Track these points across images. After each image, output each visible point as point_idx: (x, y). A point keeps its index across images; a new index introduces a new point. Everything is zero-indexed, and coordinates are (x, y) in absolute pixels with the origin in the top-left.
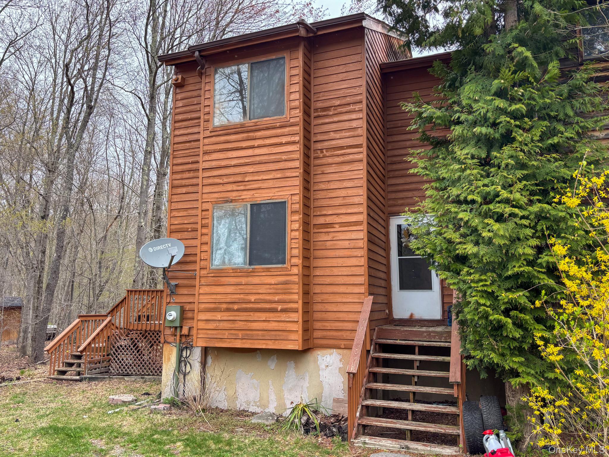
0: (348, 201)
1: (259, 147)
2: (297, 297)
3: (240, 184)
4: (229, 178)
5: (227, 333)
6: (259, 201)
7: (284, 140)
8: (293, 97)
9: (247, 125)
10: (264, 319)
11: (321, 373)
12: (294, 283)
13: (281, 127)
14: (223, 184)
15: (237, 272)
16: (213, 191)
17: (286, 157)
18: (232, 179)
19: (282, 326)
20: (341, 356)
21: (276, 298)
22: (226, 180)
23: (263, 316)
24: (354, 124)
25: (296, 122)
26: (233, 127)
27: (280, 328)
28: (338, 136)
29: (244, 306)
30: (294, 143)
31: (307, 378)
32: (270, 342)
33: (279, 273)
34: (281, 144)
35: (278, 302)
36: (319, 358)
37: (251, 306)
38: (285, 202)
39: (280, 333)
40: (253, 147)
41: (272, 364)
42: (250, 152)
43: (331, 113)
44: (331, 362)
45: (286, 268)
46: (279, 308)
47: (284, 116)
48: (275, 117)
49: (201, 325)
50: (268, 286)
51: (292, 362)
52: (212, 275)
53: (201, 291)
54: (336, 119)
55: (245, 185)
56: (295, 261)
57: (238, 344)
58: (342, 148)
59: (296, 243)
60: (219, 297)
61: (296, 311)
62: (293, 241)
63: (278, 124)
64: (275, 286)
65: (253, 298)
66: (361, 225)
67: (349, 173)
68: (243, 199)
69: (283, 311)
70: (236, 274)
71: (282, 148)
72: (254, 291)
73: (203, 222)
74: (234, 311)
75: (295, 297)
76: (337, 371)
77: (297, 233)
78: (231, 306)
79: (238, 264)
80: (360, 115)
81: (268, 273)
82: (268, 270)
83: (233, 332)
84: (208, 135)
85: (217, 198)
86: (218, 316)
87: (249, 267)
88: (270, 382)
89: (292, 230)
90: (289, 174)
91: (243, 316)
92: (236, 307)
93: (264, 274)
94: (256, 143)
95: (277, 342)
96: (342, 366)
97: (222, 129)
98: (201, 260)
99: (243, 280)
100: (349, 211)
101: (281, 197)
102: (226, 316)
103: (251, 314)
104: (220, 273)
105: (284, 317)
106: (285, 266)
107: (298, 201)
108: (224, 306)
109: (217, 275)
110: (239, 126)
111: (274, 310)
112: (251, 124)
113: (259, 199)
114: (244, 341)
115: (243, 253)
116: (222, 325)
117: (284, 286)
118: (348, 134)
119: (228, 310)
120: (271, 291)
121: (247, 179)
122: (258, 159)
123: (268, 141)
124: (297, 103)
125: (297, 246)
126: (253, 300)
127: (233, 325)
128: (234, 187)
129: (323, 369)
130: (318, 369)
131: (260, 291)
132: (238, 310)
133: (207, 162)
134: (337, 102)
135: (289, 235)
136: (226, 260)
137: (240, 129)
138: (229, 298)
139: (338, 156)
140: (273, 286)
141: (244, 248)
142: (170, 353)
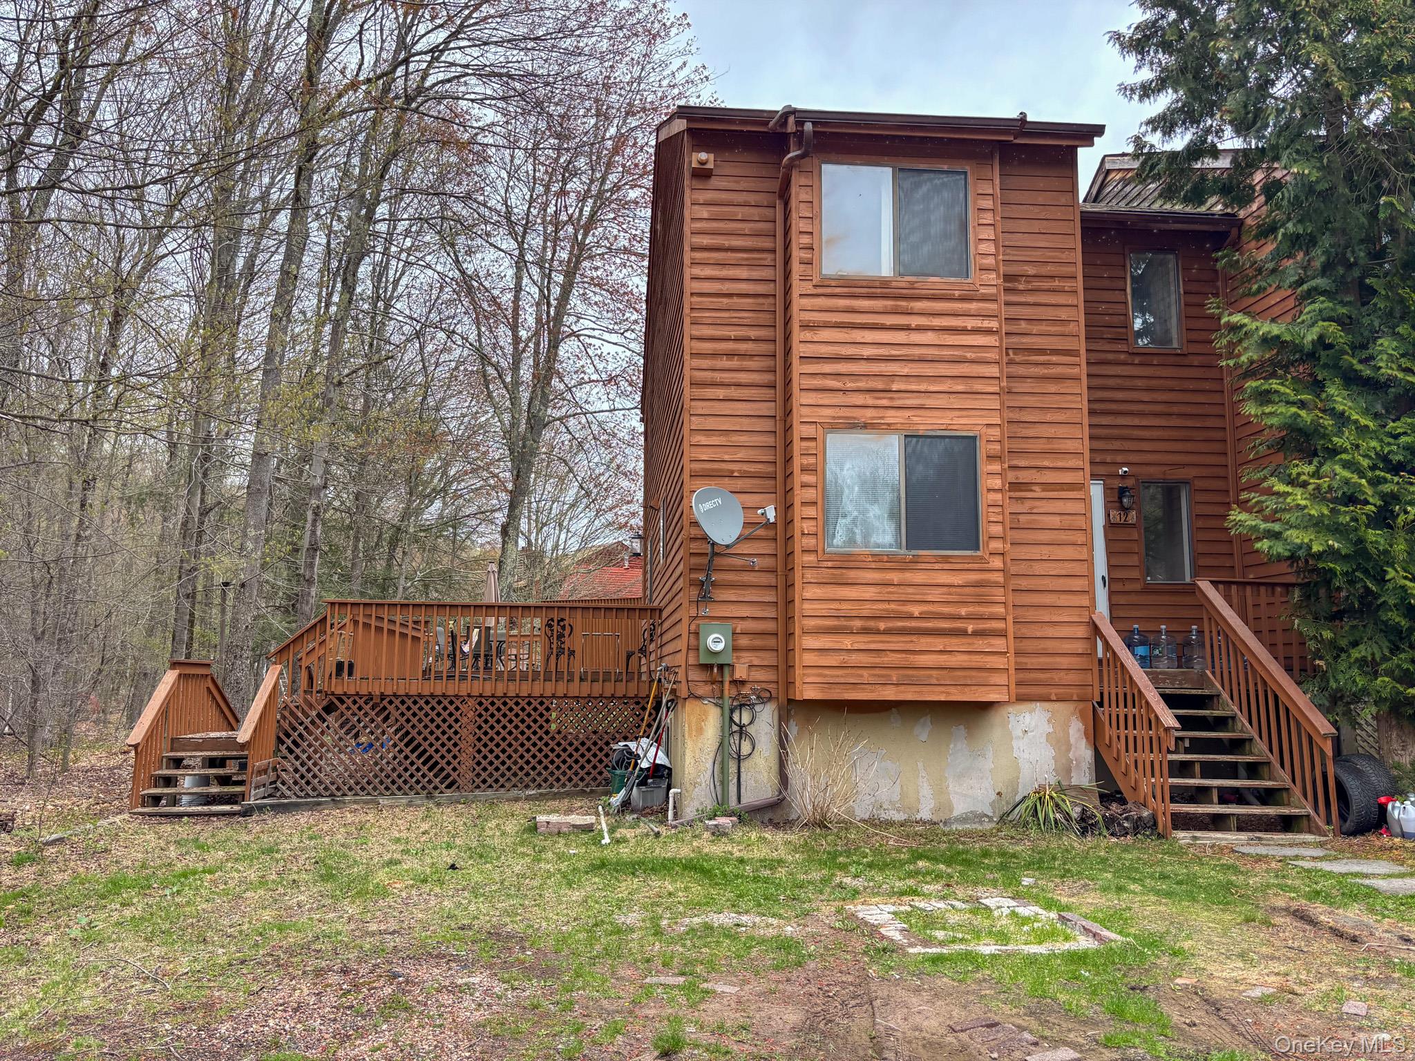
0: (1056, 446)
1: (919, 329)
2: (1003, 610)
3: (881, 395)
4: (857, 381)
5: (865, 673)
6: (922, 429)
7: (970, 323)
8: (983, 248)
9: (894, 284)
10: (941, 648)
11: (1014, 743)
12: (996, 585)
13: (962, 299)
14: (845, 391)
15: (882, 561)
16: (821, 402)
17: (974, 356)
18: (862, 384)
19: (977, 660)
20: (1050, 715)
21: (963, 611)
22: (850, 385)
23: (939, 643)
24: (1063, 314)
25: (992, 295)
26: (864, 284)
27: (974, 665)
28: (1035, 329)
29: (900, 624)
30: (989, 332)
31: (990, 755)
32: (952, 690)
33: (966, 566)
34: (964, 331)
35: (969, 618)
36: (1012, 718)
37: (914, 624)
38: (974, 438)
39: (973, 673)
40: (907, 328)
41: (923, 731)
42: (900, 337)
43: (1021, 287)
44: (1033, 724)
45: (981, 558)
46: (970, 629)
47: (969, 280)
48: (952, 280)
49: (809, 659)
50: (945, 590)
51: (962, 727)
52: (830, 564)
53: (807, 595)
54: (1030, 299)
55: (891, 398)
56: (996, 545)
57: (889, 694)
58: (1042, 351)
59: (998, 514)
60: (845, 606)
61: (1002, 634)
62: (991, 509)
63: (957, 293)
64: (958, 590)
65: (916, 610)
66: (1080, 489)
67: (1057, 398)
68: (889, 424)
69: (978, 634)
70: (879, 565)
71: (964, 337)
72: (918, 597)
73: (805, 462)
74: (878, 632)
75: (1000, 610)
76: (1043, 740)
77: (999, 496)
78: (872, 624)
79: (884, 546)
80: (1071, 300)
81: (947, 566)
82: (946, 559)
83: (877, 672)
84: (809, 292)
85: (834, 418)
86: (847, 642)
87: (907, 552)
88: (920, 765)
89: (989, 490)
90: (978, 386)
91: (898, 643)
92: (882, 625)
93: (937, 566)
94: (915, 321)
95: (967, 689)
96: (1051, 730)
97: (841, 283)
98: (803, 534)
99: (895, 577)
100: (1060, 464)
101: (966, 428)
102: (861, 642)
103: (914, 638)
104: (846, 562)
105: (980, 644)
106: (979, 553)
107: (998, 438)
108: (858, 624)
109: (846, 564)
110: (878, 284)
111: (962, 633)
112: (903, 285)
113: (922, 427)
114: (902, 688)
115: (893, 526)
116: (855, 659)
117: (977, 589)
118: (1053, 329)
119: (865, 631)
120: (950, 598)
121: (895, 387)
122: (917, 351)
123: (937, 322)
124: (990, 261)
125: (1000, 518)
126: (916, 614)
127: (877, 660)
128: (870, 401)
129: (1018, 738)
130: (1009, 736)
131: (930, 598)
132: (888, 632)
133: (809, 345)
134: (1031, 270)
135: (985, 498)
136: (859, 538)
137: (879, 290)
138: (867, 609)
139: (1037, 364)
140: (954, 590)
141: (895, 515)
142: (702, 719)
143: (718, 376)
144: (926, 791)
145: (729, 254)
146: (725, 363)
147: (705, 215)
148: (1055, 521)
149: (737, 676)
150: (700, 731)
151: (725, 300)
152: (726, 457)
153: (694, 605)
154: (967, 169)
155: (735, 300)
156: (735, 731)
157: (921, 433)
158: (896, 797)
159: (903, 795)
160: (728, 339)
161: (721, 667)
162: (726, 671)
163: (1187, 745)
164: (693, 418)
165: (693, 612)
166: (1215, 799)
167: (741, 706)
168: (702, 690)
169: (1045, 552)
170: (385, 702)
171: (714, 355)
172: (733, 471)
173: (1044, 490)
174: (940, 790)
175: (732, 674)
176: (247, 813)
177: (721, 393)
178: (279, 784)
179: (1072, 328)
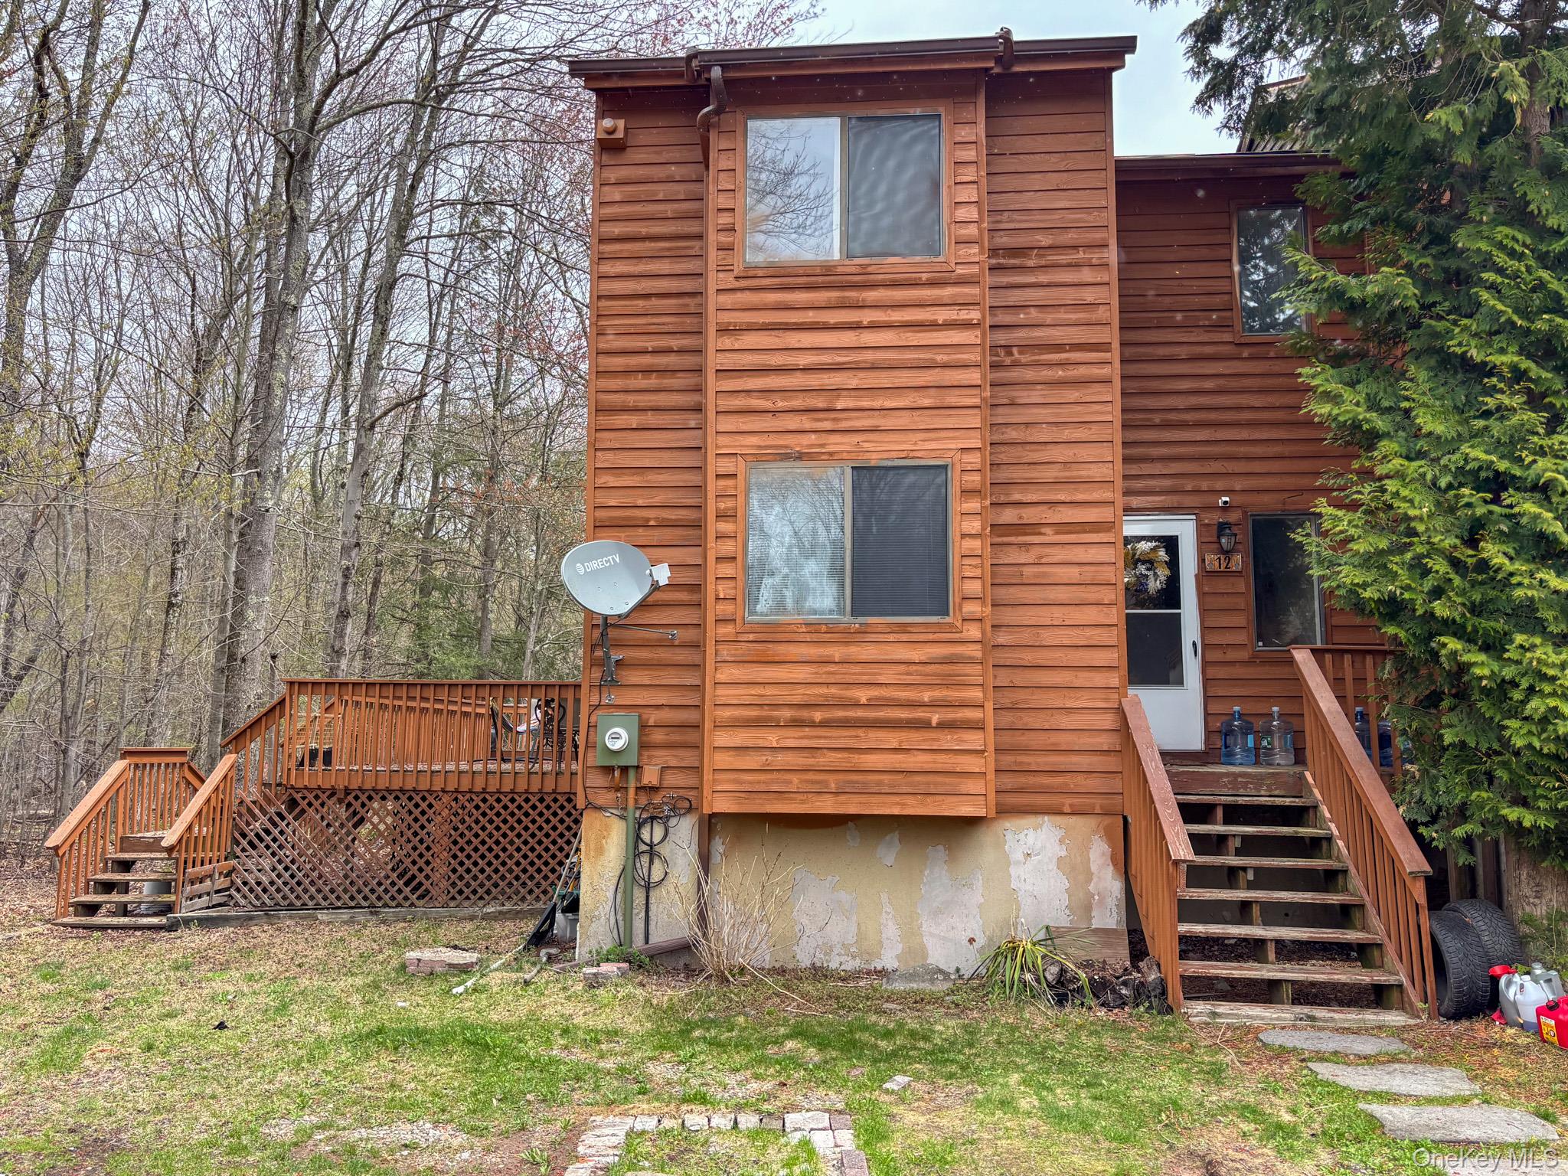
0: (1075, 473)
1: (874, 326)
2: (980, 695)
3: (821, 415)
4: (791, 399)
5: (795, 778)
6: (874, 460)
7: (942, 315)
8: (962, 214)
9: (840, 269)
10: (895, 744)
11: (1013, 871)
12: (970, 661)
13: (932, 283)
14: (774, 412)
15: (819, 631)
16: (745, 428)
17: (945, 358)
18: (797, 403)
19: (942, 761)
20: (1062, 832)
21: (926, 696)
22: (781, 404)
23: (892, 739)
24: (1089, 295)
25: (972, 276)
26: (801, 272)
27: (939, 767)
28: (1049, 317)
29: (840, 713)
30: (967, 325)
31: (979, 884)
32: (910, 800)
33: (931, 637)
34: (933, 326)
35: (933, 705)
36: (1009, 836)
37: (860, 713)
38: (945, 467)
39: (939, 779)
40: (857, 327)
41: (889, 852)
42: (847, 338)
43: (1031, 263)
44: (1039, 845)
45: (951, 625)
46: (935, 721)
47: (941, 259)
48: (918, 259)
49: (723, 760)
50: (902, 668)
51: (940, 847)
52: (751, 637)
53: (721, 677)
54: (1043, 278)
55: (834, 419)
56: (972, 608)
57: (827, 806)
58: (1059, 347)
59: (975, 566)
60: (769, 691)
61: (978, 726)
62: (966, 561)
63: (924, 277)
64: (920, 668)
65: (863, 695)
66: (1108, 530)
67: (1079, 408)
68: (831, 454)
69: (944, 726)
70: (815, 637)
71: (935, 334)
72: (865, 679)
73: (722, 506)
74: (813, 725)
75: (976, 694)
76: (1053, 866)
77: (976, 544)
78: (805, 714)
79: (822, 613)
80: (1101, 276)
81: (904, 637)
82: (903, 628)
83: (810, 776)
84: (729, 286)
85: (760, 447)
86: (772, 738)
87: (852, 620)
88: (884, 897)
89: (963, 536)
90: (952, 398)
91: (842, 738)
92: (818, 716)
93: (892, 637)
94: (867, 317)
95: (929, 800)
96: (1064, 853)
97: (771, 272)
98: (718, 599)
99: (837, 652)
100: (1080, 497)
101: (933, 454)
102: (792, 738)
103: (860, 732)
104: (772, 634)
105: (947, 740)
106: (947, 620)
107: (978, 467)
108: (787, 714)
109: (770, 637)
110: (818, 271)
111: (924, 725)
112: (853, 270)
113: (874, 456)
114: (843, 798)
115: (835, 586)
116: (781, 760)
117: (945, 667)
118: (1073, 317)
119: (796, 723)
120: (909, 679)
121: (840, 405)
122: (869, 356)
123: (897, 316)
124: (972, 231)
125: (978, 572)
126: (864, 701)
127: (811, 761)
128: (805, 422)
129: (1018, 863)
130: (1006, 861)
131: (882, 679)
132: (825, 724)
133: (728, 355)
134: (1045, 240)
135: (958, 546)
136: (789, 602)
137: (821, 279)
138: (799, 695)
139: (1050, 365)
140: (914, 668)
141: (836, 572)
142: (603, 836)
143: (631, 400)
144: (891, 930)
145: (648, 245)
146: (640, 382)
147: (617, 198)
148: (1073, 573)
149: (645, 781)
150: (600, 851)
151: (641, 303)
152: (640, 502)
153: (596, 691)
154: (941, 110)
155: (654, 301)
156: (640, 850)
157: (873, 463)
158: (851, 939)
159: (861, 937)
160: (645, 352)
161: (624, 769)
162: (632, 774)
163: (1251, 876)
164: (599, 454)
165: (595, 700)
166: (1272, 956)
167: (653, 819)
168: (604, 798)
169: (1057, 615)
170: (350, 798)
171: (627, 373)
172: (648, 520)
173: (1057, 533)
174: (910, 931)
175: (639, 779)
176: (171, 927)
177: (634, 420)
178: (233, 892)
179: (1101, 314)
